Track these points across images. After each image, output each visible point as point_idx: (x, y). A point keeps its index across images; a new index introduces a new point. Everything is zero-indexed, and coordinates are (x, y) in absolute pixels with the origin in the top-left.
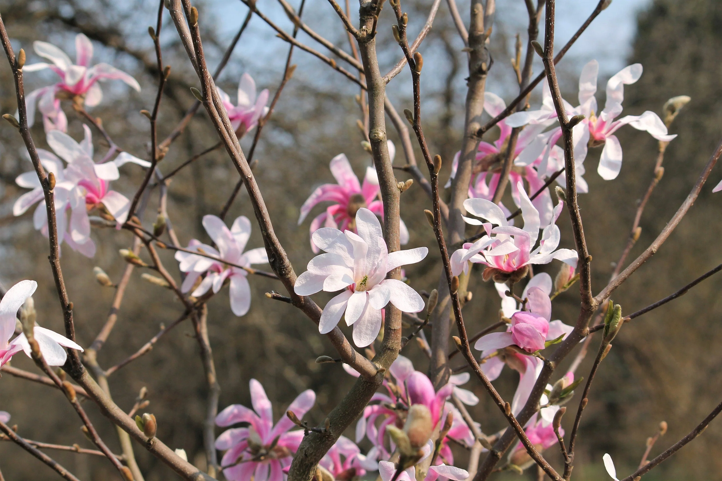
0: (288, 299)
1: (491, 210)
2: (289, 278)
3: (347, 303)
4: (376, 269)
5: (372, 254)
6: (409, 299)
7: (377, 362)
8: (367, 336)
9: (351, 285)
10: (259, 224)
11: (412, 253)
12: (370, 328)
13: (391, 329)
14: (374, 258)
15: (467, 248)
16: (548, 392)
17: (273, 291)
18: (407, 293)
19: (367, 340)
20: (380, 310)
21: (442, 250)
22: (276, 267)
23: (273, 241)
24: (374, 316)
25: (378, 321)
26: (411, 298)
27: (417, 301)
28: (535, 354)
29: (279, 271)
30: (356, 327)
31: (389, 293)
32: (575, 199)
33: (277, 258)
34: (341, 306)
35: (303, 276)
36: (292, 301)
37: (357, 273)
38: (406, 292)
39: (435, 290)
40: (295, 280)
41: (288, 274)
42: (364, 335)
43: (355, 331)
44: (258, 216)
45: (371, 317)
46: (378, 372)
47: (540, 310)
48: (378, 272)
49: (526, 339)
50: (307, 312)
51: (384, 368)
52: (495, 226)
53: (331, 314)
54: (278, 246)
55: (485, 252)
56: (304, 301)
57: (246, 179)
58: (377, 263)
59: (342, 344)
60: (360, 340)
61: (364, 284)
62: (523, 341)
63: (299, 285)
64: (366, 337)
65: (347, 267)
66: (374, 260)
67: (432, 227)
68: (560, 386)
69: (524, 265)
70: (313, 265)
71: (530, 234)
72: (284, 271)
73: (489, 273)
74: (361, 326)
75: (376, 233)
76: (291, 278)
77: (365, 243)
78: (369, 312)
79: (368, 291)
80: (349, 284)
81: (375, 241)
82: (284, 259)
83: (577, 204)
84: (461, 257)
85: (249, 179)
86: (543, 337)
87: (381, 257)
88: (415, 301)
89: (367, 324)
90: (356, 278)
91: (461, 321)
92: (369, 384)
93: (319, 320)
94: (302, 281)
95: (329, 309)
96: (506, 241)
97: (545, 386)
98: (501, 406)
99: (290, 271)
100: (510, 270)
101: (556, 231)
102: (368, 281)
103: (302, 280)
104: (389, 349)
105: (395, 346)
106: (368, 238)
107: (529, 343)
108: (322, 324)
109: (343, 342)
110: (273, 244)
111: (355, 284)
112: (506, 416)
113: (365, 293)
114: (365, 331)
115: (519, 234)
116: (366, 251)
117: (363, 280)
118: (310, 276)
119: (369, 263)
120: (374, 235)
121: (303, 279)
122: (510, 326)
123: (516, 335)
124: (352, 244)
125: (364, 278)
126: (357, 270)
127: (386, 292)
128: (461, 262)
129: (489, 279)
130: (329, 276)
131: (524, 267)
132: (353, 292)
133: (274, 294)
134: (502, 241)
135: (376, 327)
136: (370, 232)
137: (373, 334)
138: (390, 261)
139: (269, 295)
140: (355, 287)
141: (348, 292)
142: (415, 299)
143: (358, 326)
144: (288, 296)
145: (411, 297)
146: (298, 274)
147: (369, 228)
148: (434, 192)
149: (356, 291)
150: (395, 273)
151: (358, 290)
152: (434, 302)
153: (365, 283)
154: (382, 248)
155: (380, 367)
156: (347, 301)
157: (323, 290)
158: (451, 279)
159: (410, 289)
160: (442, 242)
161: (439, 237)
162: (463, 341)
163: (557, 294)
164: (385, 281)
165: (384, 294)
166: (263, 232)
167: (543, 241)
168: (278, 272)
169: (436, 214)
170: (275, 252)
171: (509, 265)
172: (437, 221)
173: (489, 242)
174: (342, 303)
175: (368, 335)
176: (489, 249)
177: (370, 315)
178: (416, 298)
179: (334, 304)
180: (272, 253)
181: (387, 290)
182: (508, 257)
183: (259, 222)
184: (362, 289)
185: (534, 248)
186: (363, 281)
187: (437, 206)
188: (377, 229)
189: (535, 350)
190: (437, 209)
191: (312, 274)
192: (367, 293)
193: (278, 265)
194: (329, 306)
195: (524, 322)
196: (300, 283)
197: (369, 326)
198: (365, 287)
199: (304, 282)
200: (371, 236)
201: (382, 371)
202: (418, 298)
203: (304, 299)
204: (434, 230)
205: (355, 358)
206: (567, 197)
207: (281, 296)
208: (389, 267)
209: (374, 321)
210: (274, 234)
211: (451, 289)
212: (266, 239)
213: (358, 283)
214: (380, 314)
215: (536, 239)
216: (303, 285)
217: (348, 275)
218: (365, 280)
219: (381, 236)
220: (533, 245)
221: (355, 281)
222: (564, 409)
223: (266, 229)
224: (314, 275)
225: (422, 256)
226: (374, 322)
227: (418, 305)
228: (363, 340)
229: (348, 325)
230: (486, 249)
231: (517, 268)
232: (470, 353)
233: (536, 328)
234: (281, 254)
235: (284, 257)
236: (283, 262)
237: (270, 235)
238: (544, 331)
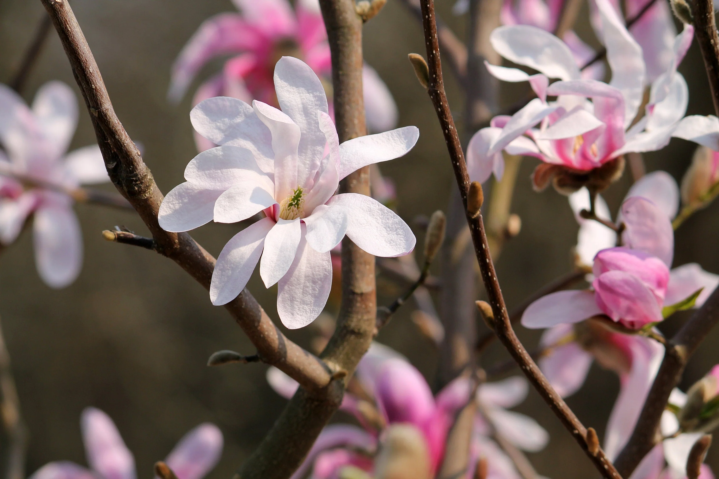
0: (147, 240)
1: (548, 50)
2: (147, 199)
3: (263, 243)
4: (318, 175)
5: (309, 147)
6: (385, 231)
7: (330, 359)
8: (305, 306)
9: (269, 208)
10: (84, 96)
11: (388, 139)
12: (310, 291)
13: (354, 293)
14: (314, 154)
15: (501, 126)
16: (675, 409)
17: (117, 227)
18: (380, 220)
19: (306, 314)
20: (328, 252)
21: (447, 131)
22: (121, 179)
23: (113, 127)
24: (318, 266)
25: (326, 277)
26: (387, 227)
27: (400, 234)
28: (644, 331)
29: (127, 186)
30: (283, 289)
31: (345, 220)
32: (711, 18)
33: (121, 160)
34: (253, 250)
35: (175, 194)
36: (156, 245)
37: (281, 185)
38: (378, 218)
39: (439, 214)
40: (159, 202)
41: (145, 192)
42: (299, 305)
43: (282, 298)
44: (80, 79)
45: (311, 268)
46: (332, 379)
47: (649, 244)
48: (321, 181)
49: (624, 303)
50: (187, 266)
51: (345, 371)
52: (552, 81)
53: (232, 265)
54: (123, 137)
55: (536, 134)
56: (180, 243)
57: (52, 5)
58: (318, 163)
59: (259, 325)
60: (293, 314)
61: (296, 206)
62: (617, 306)
63: (169, 212)
64: (303, 308)
65: (261, 173)
66: (314, 157)
67: (425, 87)
68: (700, 395)
69: (615, 154)
70: (195, 170)
71: (625, 93)
72: (136, 185)
73: (546, 174)
74: (293, 288)
75: (316, 105)
76: (151, 199)
77: (295, 124)
78: (308, 260)
79: (305, 218)
80: (266, 207)
81: (314, 120)
82: (136, 162)
83: (715, 28)
84: (488, 144)
85: (58, 6)
86: (657, 297)
87: (328, 149)
88: (397, 234)
89: (305, 283)
90: (279, 194)
91: (490, 270)
92: (316, 403)
93: (210, 280)
94: (173, 204)
95: (229, 257)
96: (577, 109)
97: (668, 394)
98: (579, 437)
99: (150, 186)
100: (588, 167)
101: (679, 87)
102: (304, 198)
103: (173, 201)
104: (353, 332)
105: (364, 327)
106: (300, 114)
107: (629, 311)
108: (216, 287)
109: (259, 321)
110: (112, 133)
111: (278, 206)
112: (590, 455)
113: (298, 221)
114: (301, 296)
115: (602, 94)
116: (296, 140)
117: (293, 198)
118: (189, 193)
119: (304, 164)
120: (312, 110)
121: (177, 199)
122: (591, 278)
123: (604, 296)
124: (270, 128)
125: (295, 194)
126: (282, 178)
127: (338, 218)
128: (489, 154)
129: (545, 185)
130: (224, 193)
131: (616, 161)
132: (275, 221)
133: (119, 232)
134: (569, 109)
135: (322, 287)
136: (303, 104)
137: (316, 303)
138: (344, 158)
139: (110, 235)
140: (277, 211)
141: (264, 222)
142: (396, 230)
143: (286, 287)
144: (149, 236)
145: (389, 227)
146: (165, 191)
147: (302, 95)
148: (427, 17)
149: (280, 220)
150: (359, 181)
151: (285, 217)
152: (438, 237)
153: (297, 204)
154: (328, 132)
155: (336, 367)
156: (264, 239)
157: (213, 220)
158: (467, 188)
159: (386, 211)
160: (445, 115)
161: (441, 106)
162: (497, 310)
163: (687, 212)
164: (337, 198)
165: (334, 222)
166: (92, 109)
167: (652, 107)
168: (125, 188)
169: (432, 61)
170: (117, 149)
171: (584, 156)
172: (434, 76)
173: (543, 113)
174: (253, 244)
175: (307, 304)
176: (544, 126)
177: (309, 266)
178: (398, 228)
179: (237, 246)
180: (111, 152)
181: (340, 214)
182: (581, 142)
183: (83, 90)
184: (292, 214)
185: (635, 121)
186: (293, 200)
187: (434, 44)
188: (317, 96)
189: (642, 324)
190: (434, 52)
191: (192, 189)
192: (302, 222)
193: (124, 175)
194: (229, 251)
195: (618, 268)
196: (170, 208)
197: (307, 287)
198: (297, 211)
199: (177, 206)
200: (306, 112)
201: (341, 375)
202: (403, 229)
203: (179, 239)
204: (430, 93)
205: (285, 353)
206: (694, 13)
207: (134, 236)
208: (344, 170)
209: (319, 277)
210: (114, 113)
211: (468, 208)
212: (98, 123)
213: (282, 205)
214: (329, 262)
215: (637, 103)
216: (176, 212)
217: (263, 188)
218: (297, 197)
219: (325, 111)
220: (631, 115)
221: (279, 200)
222: (706, 440)
223: (97, 104)
224: (196, 191)
225: (408, 145)
226: (318, 279)
227: (403, 243)
228: (298, 314)
229: (268, 285)
230: (538, 126)
231: (601, 161)
232: (511, 333)
233: (644, 279)
234: (129, 152)
235: (136, 157)
236: (135, 168)
237: (106, 115)
238: (660, 284)
